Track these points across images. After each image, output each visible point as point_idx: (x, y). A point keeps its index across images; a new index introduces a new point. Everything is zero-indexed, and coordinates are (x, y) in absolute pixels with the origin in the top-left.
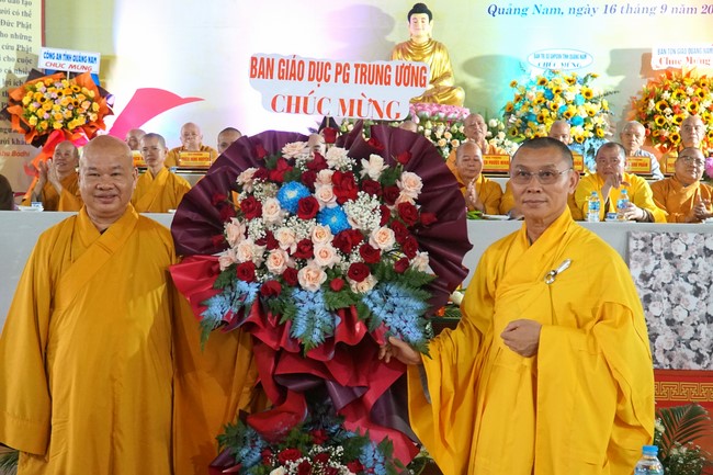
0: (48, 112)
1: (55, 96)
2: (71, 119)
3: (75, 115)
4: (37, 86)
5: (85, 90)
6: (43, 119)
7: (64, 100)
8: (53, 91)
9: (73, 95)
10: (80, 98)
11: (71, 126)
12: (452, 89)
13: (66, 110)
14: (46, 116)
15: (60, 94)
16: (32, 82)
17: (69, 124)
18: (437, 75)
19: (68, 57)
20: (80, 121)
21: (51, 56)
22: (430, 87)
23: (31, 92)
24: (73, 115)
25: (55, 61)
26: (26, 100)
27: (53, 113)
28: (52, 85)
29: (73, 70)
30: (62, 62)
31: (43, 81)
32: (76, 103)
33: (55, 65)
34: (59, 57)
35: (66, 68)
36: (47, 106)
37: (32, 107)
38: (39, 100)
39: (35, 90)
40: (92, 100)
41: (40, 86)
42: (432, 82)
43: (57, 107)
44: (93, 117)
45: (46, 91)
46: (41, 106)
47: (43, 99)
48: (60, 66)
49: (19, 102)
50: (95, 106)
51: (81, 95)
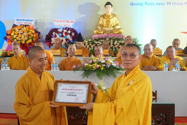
0: (20, 38)
1: (22, 32)
2: (27, 40)
3: (29, 39)
4: (16, 29)
5: (31, 30)
6: (19, 40)
7: (25, 34)
8: (21, 31)
9: (28, 32)
10: (30, 33)
11: (27, 42)
12: (119, 29)
13: (26, 37)
14: (20, 39)
15: (23, 32)
16: (14, 28)
18: (115, 25)
19: (24, 20)
20: (30, 41)
21: (18, 20)
25: (20, 21)
26: (12, 34)
27: (22, 38)
28: (20, 29)
29: (26, 24)
30: (22, 22)
31: (17, 28)
32: (29, 35)
33: (20, 23)
34: (21, 20)
36: (20, 35)
37: (15, 36)
38: (17, 34)
39: (15, 31)
40: (33, 34)
41: (17, 29)
42: (113, 27)
43: (23, 36)
44: (34, 39)
45: (19, 31)
46: (18, 36)
47: (18, 34)
48: (22, 23)
49: (10, 35)
50: (35, 36)
51: (30, 32)
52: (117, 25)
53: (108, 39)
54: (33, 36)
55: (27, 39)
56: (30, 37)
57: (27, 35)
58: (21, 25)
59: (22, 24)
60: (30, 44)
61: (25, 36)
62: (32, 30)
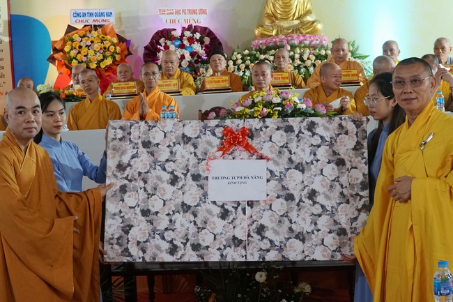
0: (85, 56)
1: (89, 43)
2: (103, 60)
3: (105, 57)
4: (73, 37)
5: (108, 37)
6: (82, 62)
7: (97, 46)
8: (86, 40)
9: (102, 42)
10: (107, 44)
11: (103, 65)
12: (313, 22)
13: (98, 54)
14: (84, 59)
15: (92, 42)
16: (70, 34)
17: (101, 64)
18: (302, 12)
19: (91, 15)
20: (109, 61)
21: (78, 15)
22: (296, 22)
23: (70, 42)
24: (104, 56)
25: (82, 18)
26: (67, 49)
27: (89, 57)
28: (84, 36)
29: (97, 24)
30: (87, 18)
31: (77, 33)
32: (105, 48)
33: (82, 21)
34: (84, 15)
35: (91, 23)
36: (84, 50)
37: (73, 53)
38: (77, 48)
39: (72, 41)
40: (114, 45)
41: (76, 37)
42: (298, 18)
43: (91, 52)
44: (118, 57)
45: (81, 41)
46: (79, 52)
47: (80, 47)
48: (87, 21)
49: (62, 50)
50: (118, 49)
51: (107, 42)
52: (308, 12)
53: (289, 48)
54: (115, 49)
55: (102, 58)
56: (107, 53)
57: (101, 49)
58: (85, 26)
59: (87, 24)
60: (108, 68)
61: (95, 51)
62: (112, 37)
